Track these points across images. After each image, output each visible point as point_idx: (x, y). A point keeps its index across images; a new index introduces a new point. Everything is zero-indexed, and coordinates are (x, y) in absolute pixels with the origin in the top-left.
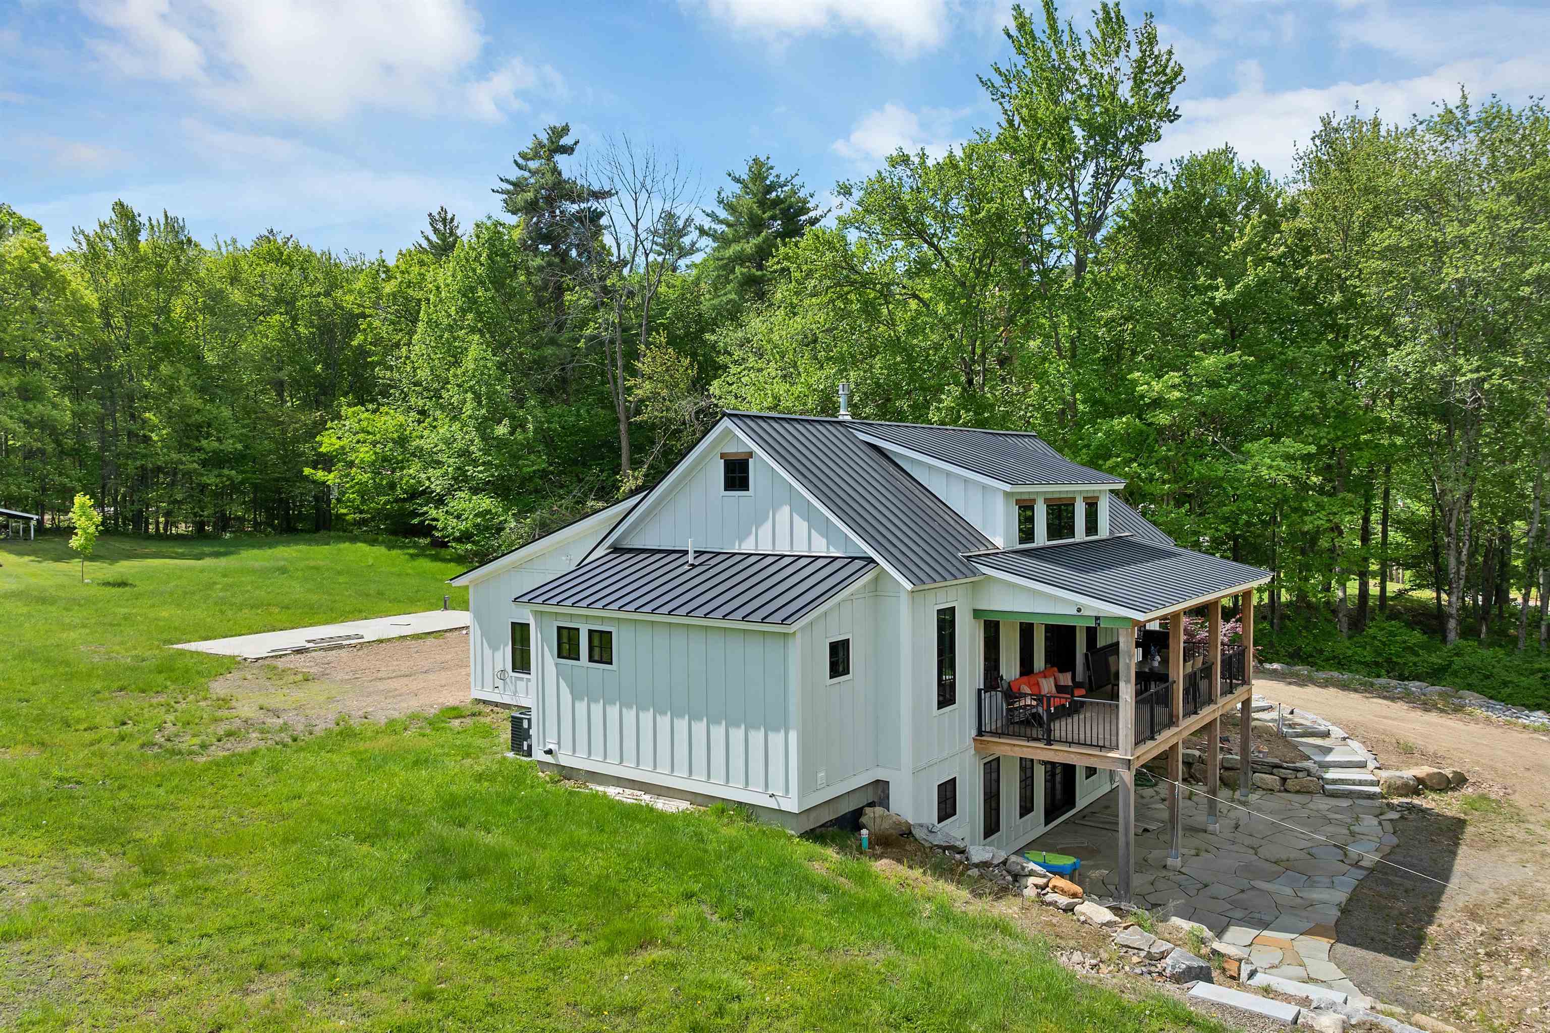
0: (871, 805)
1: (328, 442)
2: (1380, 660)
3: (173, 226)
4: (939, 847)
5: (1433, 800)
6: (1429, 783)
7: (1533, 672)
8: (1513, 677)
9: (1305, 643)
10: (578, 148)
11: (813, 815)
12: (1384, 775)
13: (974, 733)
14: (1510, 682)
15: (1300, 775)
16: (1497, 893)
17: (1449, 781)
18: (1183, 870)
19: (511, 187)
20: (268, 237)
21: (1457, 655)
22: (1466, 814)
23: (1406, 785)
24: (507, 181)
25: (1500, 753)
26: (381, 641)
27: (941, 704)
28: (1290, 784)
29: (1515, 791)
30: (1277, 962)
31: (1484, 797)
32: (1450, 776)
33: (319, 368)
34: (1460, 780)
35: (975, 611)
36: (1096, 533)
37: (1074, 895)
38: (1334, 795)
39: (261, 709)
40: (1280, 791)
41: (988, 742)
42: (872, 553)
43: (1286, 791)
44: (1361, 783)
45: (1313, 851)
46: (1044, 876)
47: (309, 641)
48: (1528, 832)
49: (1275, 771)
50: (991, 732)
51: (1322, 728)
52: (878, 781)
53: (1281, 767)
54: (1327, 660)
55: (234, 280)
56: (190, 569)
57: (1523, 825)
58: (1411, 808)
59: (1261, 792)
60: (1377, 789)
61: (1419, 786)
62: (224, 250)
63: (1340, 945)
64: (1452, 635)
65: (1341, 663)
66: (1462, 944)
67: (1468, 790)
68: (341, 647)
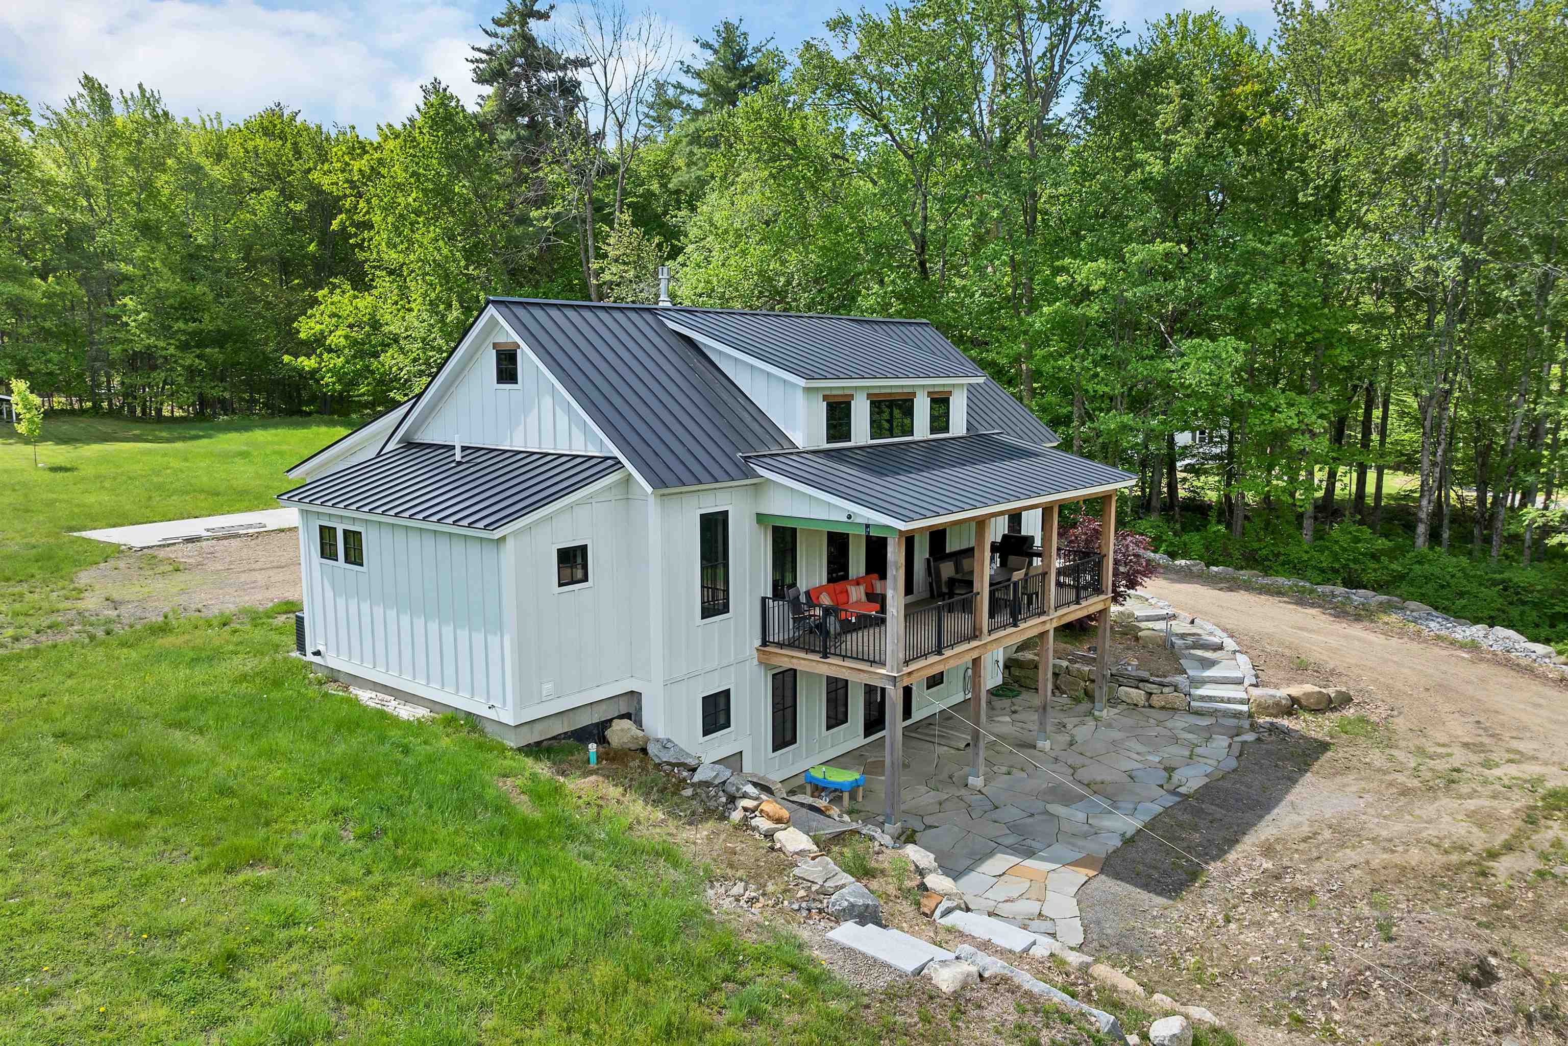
0: (622, 717)
1: (306, 328)
2: (1337, 566)
3: (148, 99)
4: (668, 763)
5: (1304, 721)
6: (1304, 703)
7: (1495, 583)
8: (1473, 587)
9: (1265, 545)
10: (552, 14)
11: (538, 727)
12: (1256, 692)
13: (758, 642)
14: (1468, 592)
15: (1166, 690)
16: (1311, 826)
17: (1330, 701)
18: (983, 791)
19: (484, 57)
20: (276, 112)
21: (1419, 562)
22: (1332, 737)
23: (1277, 704)
24: (479, 50)
25: (1405, 671)
26: (282, 531)
27: (707, 613)
28: (1156, 700)
29: (1400, 713)
30: (1016, 895)
31: (1363, 720)
32: (1333, 695)
33: (312, 248)
34: (1345, 700)
35: (758, 515)
36: (946, 429)
37: (779, 821)
38: (1198, 713)
39: (107, 600)
40: (1144, 707)
41: (770, 653)
42: (617, 453)
43: (1151, 706)
44: (1229, 701)
45: (1134, 773)
46: (756, 799)
47: (208, 530)
48: (1391, 758)
49: (1141, 685)
50: (778, 643)
51: (1217, 640)
52: (632, 692)
53: (1147, 681)
54: (1283, 564)
55: (219, 157)
56: (149, 452)
57: (1387, 751)
58: (1273, 729)
59: (1124, 706)
60: (1245, 708)
61: (1293, 706)
62: (208, 124)
63: (1103, 877)
64: (1420, 541)
65: (1297, 568)
66: (1236, 882)
67: (1350, 712)
68: (238, 536)
